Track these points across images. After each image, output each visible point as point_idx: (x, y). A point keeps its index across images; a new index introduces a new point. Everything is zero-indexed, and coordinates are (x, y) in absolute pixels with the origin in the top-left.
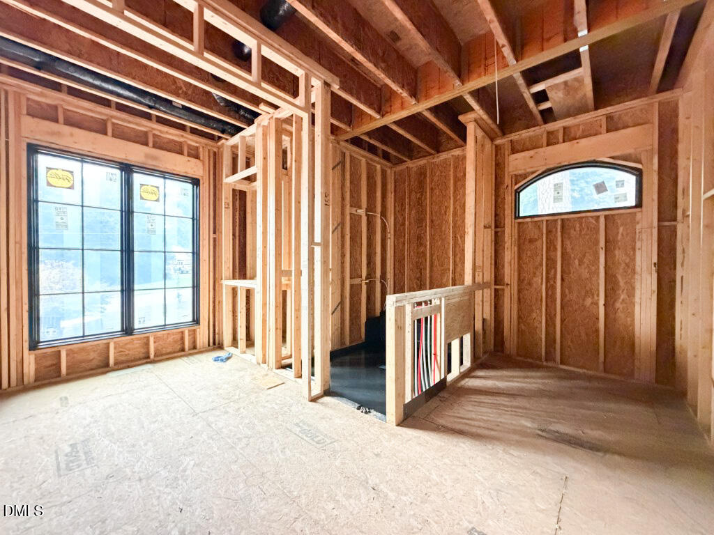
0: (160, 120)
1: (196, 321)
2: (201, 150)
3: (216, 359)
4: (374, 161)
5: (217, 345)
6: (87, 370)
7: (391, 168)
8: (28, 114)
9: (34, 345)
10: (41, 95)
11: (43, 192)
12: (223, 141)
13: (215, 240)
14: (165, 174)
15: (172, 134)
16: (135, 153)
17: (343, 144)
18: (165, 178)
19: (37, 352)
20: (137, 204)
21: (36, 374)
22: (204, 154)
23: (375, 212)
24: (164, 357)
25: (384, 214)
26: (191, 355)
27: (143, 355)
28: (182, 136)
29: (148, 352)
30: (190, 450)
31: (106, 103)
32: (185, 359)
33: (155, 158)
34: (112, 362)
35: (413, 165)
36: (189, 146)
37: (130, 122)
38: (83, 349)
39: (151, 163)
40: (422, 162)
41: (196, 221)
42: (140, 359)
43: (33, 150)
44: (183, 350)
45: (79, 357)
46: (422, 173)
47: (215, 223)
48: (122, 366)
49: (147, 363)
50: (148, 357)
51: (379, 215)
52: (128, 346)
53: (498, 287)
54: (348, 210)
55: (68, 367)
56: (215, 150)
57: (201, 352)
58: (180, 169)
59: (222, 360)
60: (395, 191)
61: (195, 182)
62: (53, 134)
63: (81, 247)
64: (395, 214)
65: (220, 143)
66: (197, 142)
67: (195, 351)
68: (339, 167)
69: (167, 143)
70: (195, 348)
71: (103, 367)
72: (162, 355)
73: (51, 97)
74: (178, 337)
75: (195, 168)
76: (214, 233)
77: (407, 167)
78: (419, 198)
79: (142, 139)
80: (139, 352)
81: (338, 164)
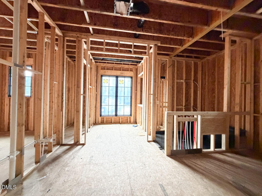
0: (124, 64)
1: (131, 115)
2: (133, 69)
3: (133, 126)
4: (190, 60)
5: (136, 123)
6: (108, 123)
7: (200, 61)
8: (101, 69)
9: (101, 116)
10: (103, 65)
11: (103, 84)
12: (138, 65)
13: (136, 93)
14: (125, 77)
15: (126, 66)
16: (118, 73)
17: (173, 58)
18: (125, 78)
19: (101, 117)
20: (119, 85)
21: (101, 121)
22: (134, 70)
23: (191, 80)
24: (123, 123)
25: (196, 80)
26: (129, 124)
27: (119, 122)
28: (129, 66)
29: (120, 121)
30: (115, 142)
31: (113, 63)
32: (127, 124)
33: (122, 73)
34: (113, 122)
35: (210, 58)
36: (130, 68)
37: (118, 66)
38: (108, 118)
39: (121, 75)
40: (214, 56)
41: (131, 88)
42: (118, 122)
43: (102, 76)
44: (128, 122)
45: (108, 119)
46: (214, 61)
47: (136, 88)
48: (115, 123)
49: (119, 124)
50: (120, 122)
51: (192, 81)
52: (116, 119)
53: (256, 115)
54: (176, 81)
55: (106, 121)
56: (137, 68)
57: (131, 124)
58: (128, 75)
59: (134, 126)
60: (202, 70)
61: (132, 78)
62: (104, 72)
63: (108, 95)
64: (202, 80)
65: (137, 66)
66: (132, 67)
67: (130, 123)
68: (172, 66)
69: (126, 69)
70: (130, 122)
71: (111, 123)
72: (123, 122)
73: (105, 65)
74: (127, 119)
75: (131, 74)
76: (136, 91)
77: (207, 60)
78: (213, 72)
79: (120, 69)
80: (118, 121)
81: (171, 65)
